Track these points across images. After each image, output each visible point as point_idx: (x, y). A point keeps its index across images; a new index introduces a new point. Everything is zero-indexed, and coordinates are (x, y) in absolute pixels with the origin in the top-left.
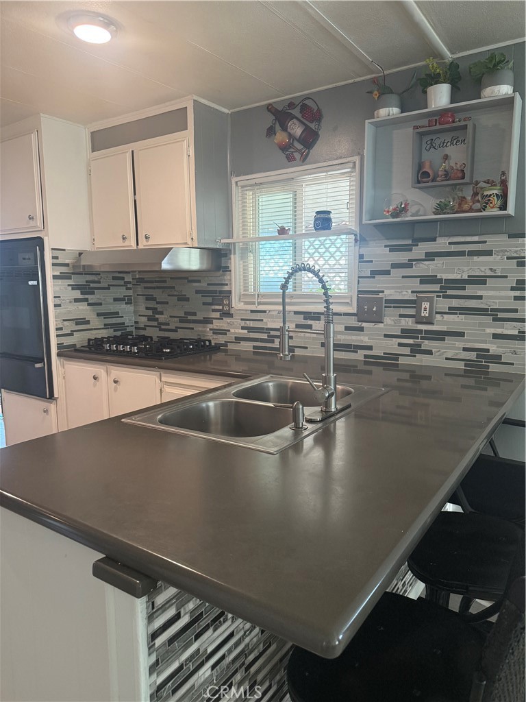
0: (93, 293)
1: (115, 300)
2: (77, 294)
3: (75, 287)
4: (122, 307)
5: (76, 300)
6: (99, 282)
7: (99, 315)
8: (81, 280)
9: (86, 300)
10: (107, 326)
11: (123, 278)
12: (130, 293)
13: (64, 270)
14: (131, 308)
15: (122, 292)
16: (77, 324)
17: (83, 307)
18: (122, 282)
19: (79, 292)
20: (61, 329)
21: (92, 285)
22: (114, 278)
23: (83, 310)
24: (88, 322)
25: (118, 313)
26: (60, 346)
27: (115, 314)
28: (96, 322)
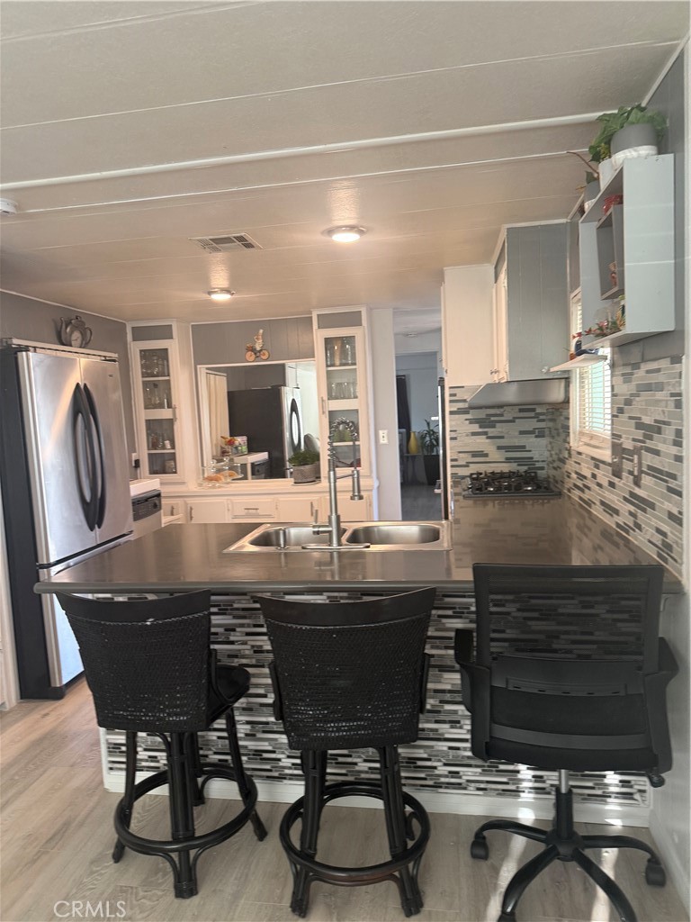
0: (494, 427)
1: (522, 433)
2: (476, 428)
3: (472, 421)
4: (530, 441)
5: (474, 434)
6: (502, 415)
7: (499, 448)
8: (481, 414)
9: (485, 433)
10: (508, 460)
11: (534, 410)
12: (542, 425)
13: (461, 405)
14: (544, 441)
15: (532, 424)
16: (474, 456)
17: (482, 439)
18: (532, 414)
19: (477, 425)
20: (456, 460)
21: (492, 419)
22: (521, 410)
23: (482, 443)
24: (486, 455)
25: (524, 447)
26: (453, 475)
27: (522, 448)
28: (495, 455)
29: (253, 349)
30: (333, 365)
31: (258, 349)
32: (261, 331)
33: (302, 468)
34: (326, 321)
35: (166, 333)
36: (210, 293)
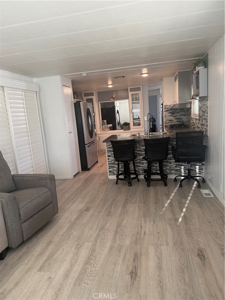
0: (174, 114)
1: (181, 115)
2: (170, 114)
3: (169, 113)
4: (183, 117)
5: (170, 116)
6: (176, 111)
7: (175, 119)
8: (171, 111)
9: (173, 116)
10: (178, 121)
11: (183, 110)
12: (185, 113)
13: (167, 109)
14: (185, 117)
15: (183, 113)
16: (170, 121)
17: (172, 117)
18: (183, 111)
19: (171, 114)
20: (166, 122)
21: (174, 112)
22: (181, 110)
23: (172, 118)
24: (173, 121)
25: (181, 118)
26: (165, 126)
27: (181, 119)
28: (175, 120)
29: (113, 97)
30: (133, 101)
31: (114, 97)
32: (115, 93)
33: (126, 126)
34: (132, 90)
35: (92, 94)
36: (108, 85)
